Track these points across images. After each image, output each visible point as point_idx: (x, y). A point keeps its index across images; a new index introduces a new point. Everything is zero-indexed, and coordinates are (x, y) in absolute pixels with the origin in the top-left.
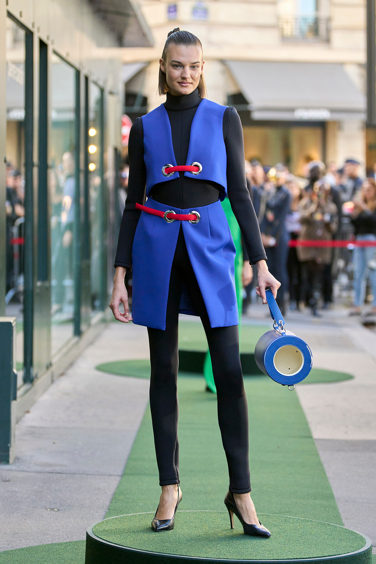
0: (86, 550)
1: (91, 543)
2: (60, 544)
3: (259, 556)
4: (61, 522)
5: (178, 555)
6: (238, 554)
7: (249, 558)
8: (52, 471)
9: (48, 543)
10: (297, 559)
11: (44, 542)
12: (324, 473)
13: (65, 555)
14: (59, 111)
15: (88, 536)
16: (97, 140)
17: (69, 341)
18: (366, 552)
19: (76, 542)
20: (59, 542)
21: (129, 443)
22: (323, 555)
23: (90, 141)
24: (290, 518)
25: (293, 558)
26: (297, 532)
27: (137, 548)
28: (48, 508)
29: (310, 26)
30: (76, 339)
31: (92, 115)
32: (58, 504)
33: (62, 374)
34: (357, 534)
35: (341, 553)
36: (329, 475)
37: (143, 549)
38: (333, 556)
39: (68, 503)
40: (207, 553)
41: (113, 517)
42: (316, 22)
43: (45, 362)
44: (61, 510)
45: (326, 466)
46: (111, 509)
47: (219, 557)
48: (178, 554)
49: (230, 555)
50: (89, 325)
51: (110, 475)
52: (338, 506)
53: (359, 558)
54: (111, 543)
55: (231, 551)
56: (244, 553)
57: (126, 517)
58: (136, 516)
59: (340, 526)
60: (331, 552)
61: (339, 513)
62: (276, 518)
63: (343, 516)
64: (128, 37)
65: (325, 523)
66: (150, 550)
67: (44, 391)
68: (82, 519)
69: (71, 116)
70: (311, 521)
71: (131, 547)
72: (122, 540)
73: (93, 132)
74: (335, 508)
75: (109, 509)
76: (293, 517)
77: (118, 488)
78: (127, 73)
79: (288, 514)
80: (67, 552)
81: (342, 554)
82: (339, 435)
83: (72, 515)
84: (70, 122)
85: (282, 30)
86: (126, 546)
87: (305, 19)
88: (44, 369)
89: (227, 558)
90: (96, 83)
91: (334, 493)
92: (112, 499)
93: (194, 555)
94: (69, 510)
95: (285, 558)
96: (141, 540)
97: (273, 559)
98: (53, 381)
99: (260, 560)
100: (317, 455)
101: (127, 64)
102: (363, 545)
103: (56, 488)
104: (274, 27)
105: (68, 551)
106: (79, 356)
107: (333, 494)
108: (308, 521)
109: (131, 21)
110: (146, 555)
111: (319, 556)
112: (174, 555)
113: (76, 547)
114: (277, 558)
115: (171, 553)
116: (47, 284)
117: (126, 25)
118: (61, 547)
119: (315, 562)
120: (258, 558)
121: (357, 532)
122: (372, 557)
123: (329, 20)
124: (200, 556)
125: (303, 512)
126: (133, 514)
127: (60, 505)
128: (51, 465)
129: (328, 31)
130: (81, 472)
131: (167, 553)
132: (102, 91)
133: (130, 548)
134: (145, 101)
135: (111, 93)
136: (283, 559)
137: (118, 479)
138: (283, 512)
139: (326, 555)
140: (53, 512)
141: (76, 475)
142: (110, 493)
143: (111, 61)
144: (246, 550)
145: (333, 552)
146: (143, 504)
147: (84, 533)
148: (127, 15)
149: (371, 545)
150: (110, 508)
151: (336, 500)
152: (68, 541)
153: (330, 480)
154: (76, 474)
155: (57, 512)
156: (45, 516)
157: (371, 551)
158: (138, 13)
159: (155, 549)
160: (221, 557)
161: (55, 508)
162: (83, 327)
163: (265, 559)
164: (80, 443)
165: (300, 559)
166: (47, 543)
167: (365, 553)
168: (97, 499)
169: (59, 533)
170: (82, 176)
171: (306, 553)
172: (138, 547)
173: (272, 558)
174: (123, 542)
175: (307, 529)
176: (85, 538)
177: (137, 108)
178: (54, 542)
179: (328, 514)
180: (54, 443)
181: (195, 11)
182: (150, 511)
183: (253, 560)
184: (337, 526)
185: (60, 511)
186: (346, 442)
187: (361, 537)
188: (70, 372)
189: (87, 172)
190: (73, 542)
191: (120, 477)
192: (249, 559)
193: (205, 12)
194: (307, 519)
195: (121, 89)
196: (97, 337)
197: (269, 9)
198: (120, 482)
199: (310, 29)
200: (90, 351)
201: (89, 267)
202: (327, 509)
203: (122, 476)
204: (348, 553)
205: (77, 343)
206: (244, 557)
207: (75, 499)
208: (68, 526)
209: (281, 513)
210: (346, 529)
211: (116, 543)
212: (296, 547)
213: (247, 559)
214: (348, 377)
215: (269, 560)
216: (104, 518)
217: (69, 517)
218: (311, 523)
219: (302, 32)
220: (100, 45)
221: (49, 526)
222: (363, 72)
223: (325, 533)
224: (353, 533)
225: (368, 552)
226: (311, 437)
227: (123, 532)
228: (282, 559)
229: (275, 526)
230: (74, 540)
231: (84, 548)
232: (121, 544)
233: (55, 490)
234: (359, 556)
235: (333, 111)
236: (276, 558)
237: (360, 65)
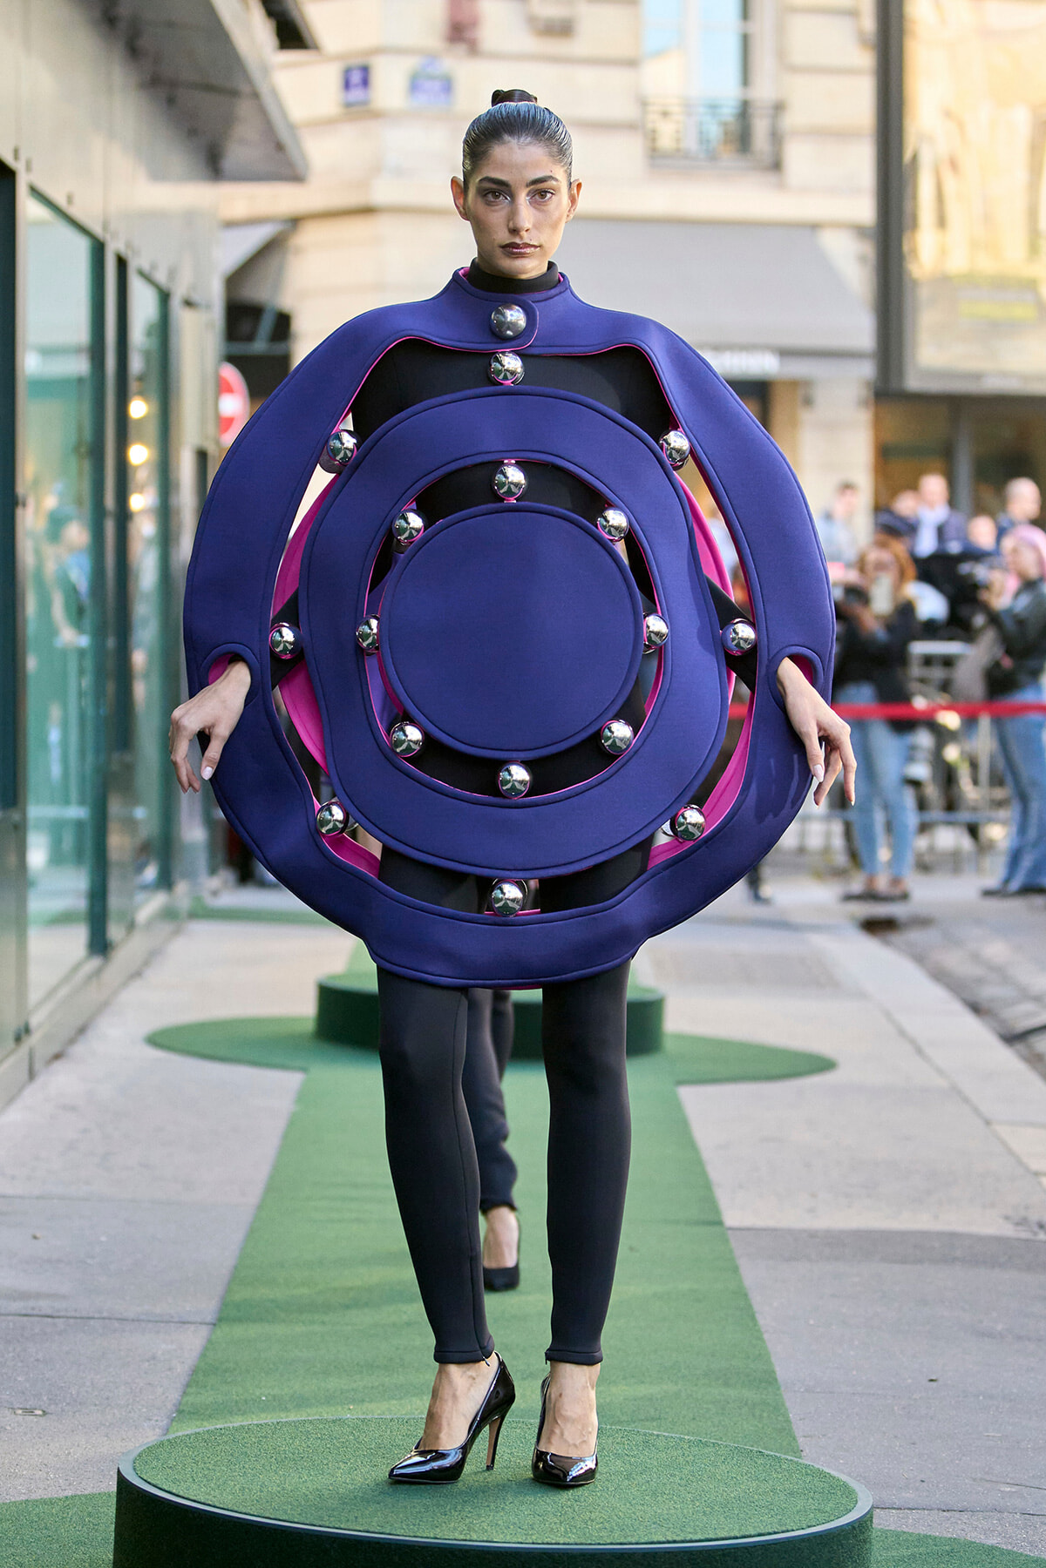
0: (117, 1517)
1: (130, 1499)
2: (50, 1502)
3: (573, 1533)
4: (52, 1444)
5: (360, 1531)
6: (519, 1530)
7: (549, 1540)
8: (30, 1312)
9: (18, 1499)
10: (675, 1542)
11: (8, 1497)
12: (753, 1318)
13: (63, 1530)
14: (48, 352)
15: (122, 1482)
16: (152, 430)
17: (76, 968)
18: (856, 1526)
19: (91, 1497)
20: (45, 1497)
21: (236, 1237)
22: (742, 1533)
23: (132, 431)
24: (658, 1436)
25: (664, 1539)
26: (677, 1473)
27: (252, 1513)
28: (21, 1409)
29: (725, 124)
30: (96, 962)
31: (136, 364)
32: (45, 1398)
33: (58, 1056)
34: (834, 1478)
35: (790, 1528)
36: (762, 1321)
37: (267, 1515)
38: (770, 1534)
39: (71, 1393)
40: (437, 1527)
41: (189, 1432)
42: (745, 111)
43: (12, 1024)
44: (51, 1414)
45: (757, 1300)
46: (183, 1411)
47: (468, 1538)
48: (358, 1528)
49: (497, 1531)
50: (131, 926)
51: (184, 1323)
52: (787, 1404)
53: (840, 1541)
54: (183, 1498)
55: (499, 1522)
56: (534, 1527)
57: (223, 1432)
58: (248, 1429)
59: (789, 1458)
60: (764, 1524)
61: (788, 1421)
62: (623, 1437)
63: (799, 1429)
64: (237, 154)
65: (751, 1451)
66: (284, 1518)
67: (11, 1100)
68: (107, 1436)
69: (80, 366)
70: (713, 1444)
71: (236, 1509)
72: (212, 1492)
73: (138, 409)
74: (778, 1408)
75: (180, 1412)
76: (667, 1434)
77: (203, 1355)
78: (234, 250)
79: (655, 1424)
80: (68, 1524)
81: (793, 1530)
82: (792, 1218)
83: (80, 1427)
84: (80, 380)
85: (652, 136)
86: (221, 1506)
87: (713, 107)
88: (11, 1043)
89: (490, 1539)
90: (147, 277)
91: (777, 1369)
92: (188, 1385)
93: (402, 1531)
94: (74, 1413)
95: (643, 1541)
96: (261, 1491)
97: (611, 1544)
98: (32, 1075)
99: (576, 1544)
100: (736, 1269)
101: (230, 224)
102: (849, 1507)
103: (40, 1356)
104: (631, 127)
105: (69, 1520)
106: (103, 1007)
107: (774, 1372)
108: (706, 1445)
109: (244, 108)
110: (275, 1529)
111: (732, 1535)
112: (349, 1530)
113: (90, 1509)
114: (622, 1540)
115: (342, 1526)
116: (16, 816)
117: (229, 121)
118: (53, 1508)
119: (722, 1550)
120: (572, 1541)
121: (833, 1473)
122: (874, 1535)
123: (779, 108)
124: (418, 1534)
125: (694, 1419)
126: (242, 1424)
127: (50, 1399)
128: (24, 1296)
129: (776, 138)
130: (105, 1314)
131: (331, 1525)
132: (165, 297)
133: (231, 1511)
134: (283, 325)
135: (188, 303)
136: (637, 1544)
137: (204, 1332)
138: (642, 1420)
139: (753, 1533)
140: (32, 1417)
141: (92, 1322)
142: (182, 1369)
143: (190, 217)
144: (541, 1519)
145: (769, 1526)
146: (270, 1398)
147: (111, 1473)
148: (234, 93)
149: (873, 1507)
150: (181, 1408)
151: (782, 1389)
152: (69, 1493)
153: (766, 1336)
154: (93, 1318)
155: (42, 1421)
156: (8, 1428)
157: (871, 1521)
158: (264, 90)
159: (300, 1514)
160: (475, 1537)
161: (36, 1409)
162: (114, 932)
163: (589, 1542)
164: (103, 1239)
165: (683, 1542)
166: (13, 1500)
167: (854, 1528)
168: (149, 1384)
169: (47, 1473)
170: (110, 527)
171: (698, 1526)
172: (254, 1509)
173: (608, 1541)
174: (214, 1497)
175: (703, 1466)
176: (112, 1486)
177: (260, 346)
178: (34, 1497)
179: (760, 1426)
180: (35, 1237)
181: (415, 84)
182: (287, 1417)
183: (559, 1544)
184: (783, 1456)
185: (51, 1416)
186: (813, 1234)
187: (845, 1485)
188: (78, 1049)
189: (124, 516)
190: (86, 1496)
191: (212, 1326)
192: (548, 1544)
193: (447, 85)
194: (703, 1441)
195: (215, 294)
196: (151, 957)
197: (618, 78)
198: (209, 1341)
199: (726, 133)
200: (133, 995)
201: (129, 769)
202: (758, 1413)
203: (214, 1325)
204: (809, 1527)
205: (98, 973)
206: (534, 1537)
207: (88, 1384)
208: (69, 1453)
209: (634, 1422)
210: (807, 1466)
211: (195, 1498)
212: (672, 1511)
213: (543, 1544)
214: (821, 1065)
215: (599, 1544)
216: (165, 1435)
217: (73, 1431)
218: (713, 1450)
219: (703, 139)
220: (158, 175)
221: (19, 1455)
222: (868, 249)
223: (749, 1475)
224: (822, 1475)
225: (862, 1525)
226: (720, 1223)
227: (215, 1471)
228: (634, 1541)
229: (618, 1456)
230: (86, 1492)
231: (112, 1512)
232: (211, 1503)
233: (38, 1360)
234: (839, 1534)
235: (785, 353)
236: (618, 1541)
237: (860, 230)
